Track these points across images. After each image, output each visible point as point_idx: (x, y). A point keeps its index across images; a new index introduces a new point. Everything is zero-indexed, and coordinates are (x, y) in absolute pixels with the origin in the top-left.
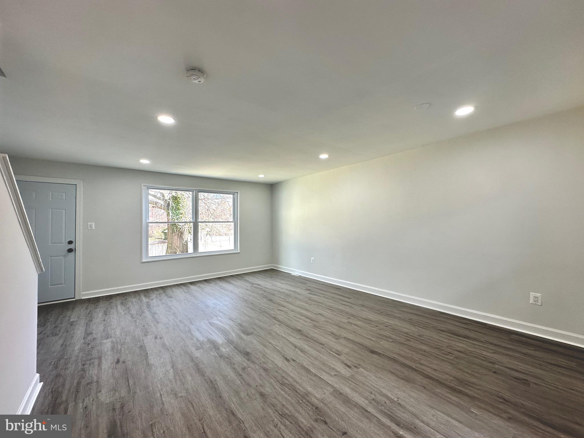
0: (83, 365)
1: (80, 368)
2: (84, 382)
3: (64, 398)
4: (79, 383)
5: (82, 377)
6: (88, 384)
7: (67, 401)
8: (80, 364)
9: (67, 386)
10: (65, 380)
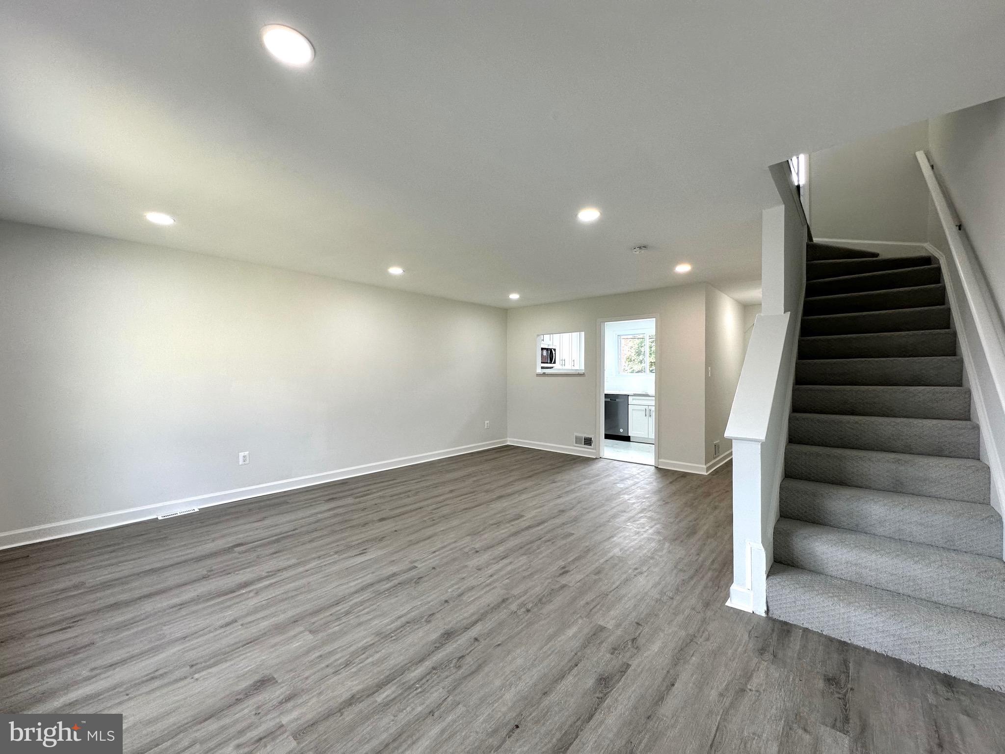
0: (672, 598)
1: (678, 598)
2: (686, 576)
3: (710, 574)
4: (691, 578)
5: (684, 582)
6: (685, 571)
7: (709, 569)
8: (675, 603)
9: (703, 583)
10: (701, 593)
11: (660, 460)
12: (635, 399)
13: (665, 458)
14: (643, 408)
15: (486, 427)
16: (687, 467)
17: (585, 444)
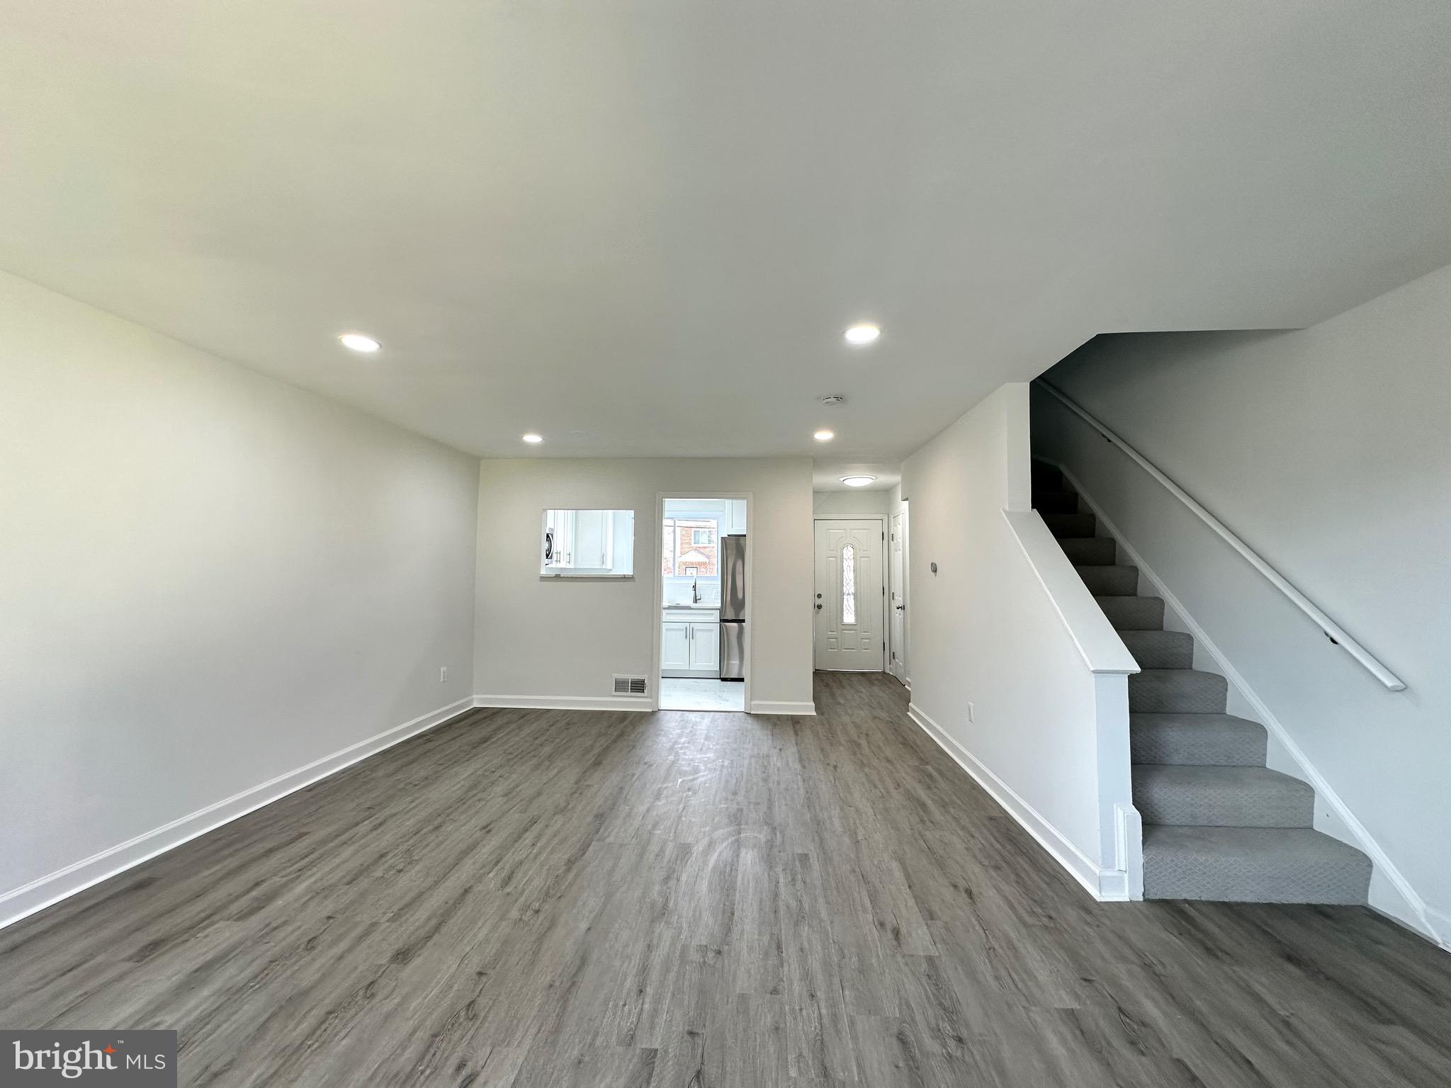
11: (752, 703)
12: (670, 614)
13: (761, 699)
14: (682, 626)
15: (442, 680)
16: (794, 708)
17: (633, 690)
